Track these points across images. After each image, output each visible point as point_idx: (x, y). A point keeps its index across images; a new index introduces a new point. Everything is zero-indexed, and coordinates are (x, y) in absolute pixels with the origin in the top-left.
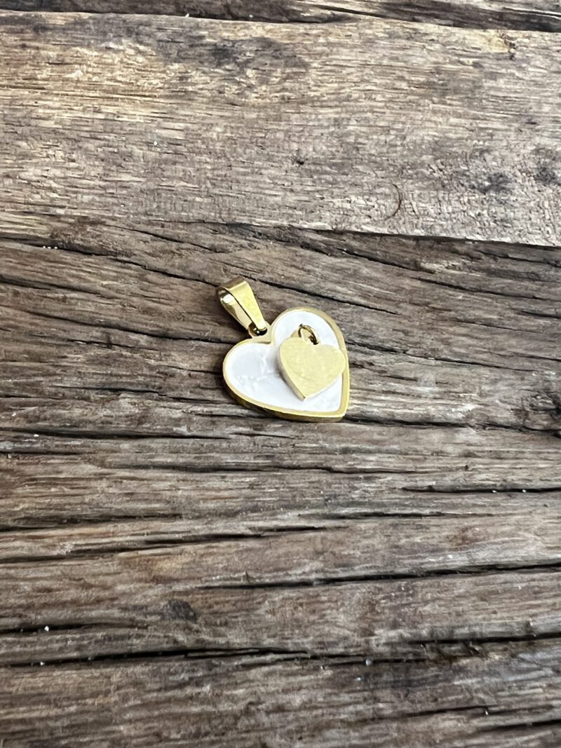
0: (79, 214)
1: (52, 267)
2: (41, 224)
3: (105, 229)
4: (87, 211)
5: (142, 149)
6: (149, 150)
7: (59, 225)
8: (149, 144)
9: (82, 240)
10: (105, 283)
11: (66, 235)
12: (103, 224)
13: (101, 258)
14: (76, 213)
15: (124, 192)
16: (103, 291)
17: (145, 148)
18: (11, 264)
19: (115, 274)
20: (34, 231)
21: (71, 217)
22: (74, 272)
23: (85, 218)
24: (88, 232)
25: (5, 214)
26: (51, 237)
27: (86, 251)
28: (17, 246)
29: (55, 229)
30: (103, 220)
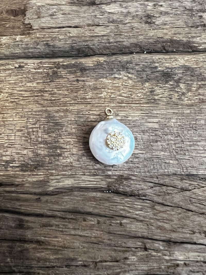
0: (118, 174)
1: (112, 205)
2: (102, 180)
3: (132, 182)
4: (122, 172)
5: (140, 135)
6: (144, 135)
7: (110, 180)
8: (143, 132)
9: (122, 189)
10: (137, 213)
11: (115, 186)
12: (130, 179)
13: (133, 198)
14: (117, 173)
15: (137, 160)
16: (137, 217)
17: (142, 134)
18: (94, 205)
19: (140, 207)
20: (100, 184)
21: (115, 175)
22: (122, 207)
23: (122, 176)
24: (125, 184)
25: (85, 177)
26: (108, 187)
27: (125, 194)
28: (94, 194)
29: (110, 182)
30: (130, 177)
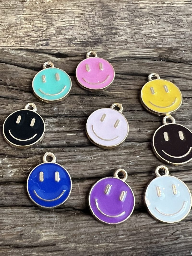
0: (168, 46)
1: (164, 69)
2: (154, 52)
3: (180, 52)
4: (171, 45)
5: (185, 17)
6: (188, 18)
7: (161, 51)
8: (187, 15)
9: (172, 57)
10: (187, 73)
11: (165, 55)
12: (179, 49)
13: (182, 63)
14: (167, 46)
15: (183, 36)
16: (187, 77)
17: (186, 17)
18: (149, 69)
19: (189, 70)
20: (152, 55)
21: (165, 48)
22: (174, 70)
23: (171, 48)
24: (174, 53)
25: (139, 49)
26: (159, 56)
27: (175, 61)
28: (148, 61)
29: (160, 53)
30: (178, 48)
